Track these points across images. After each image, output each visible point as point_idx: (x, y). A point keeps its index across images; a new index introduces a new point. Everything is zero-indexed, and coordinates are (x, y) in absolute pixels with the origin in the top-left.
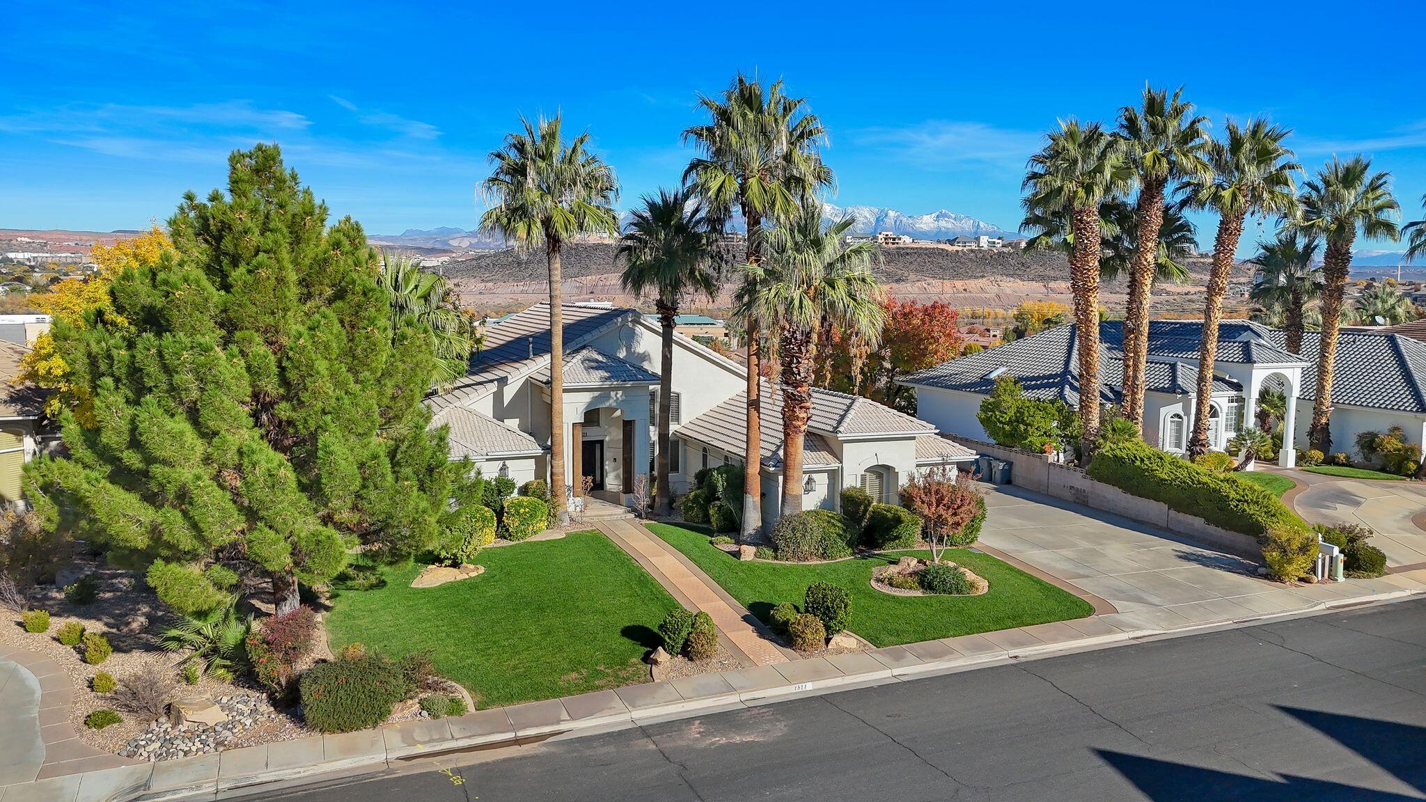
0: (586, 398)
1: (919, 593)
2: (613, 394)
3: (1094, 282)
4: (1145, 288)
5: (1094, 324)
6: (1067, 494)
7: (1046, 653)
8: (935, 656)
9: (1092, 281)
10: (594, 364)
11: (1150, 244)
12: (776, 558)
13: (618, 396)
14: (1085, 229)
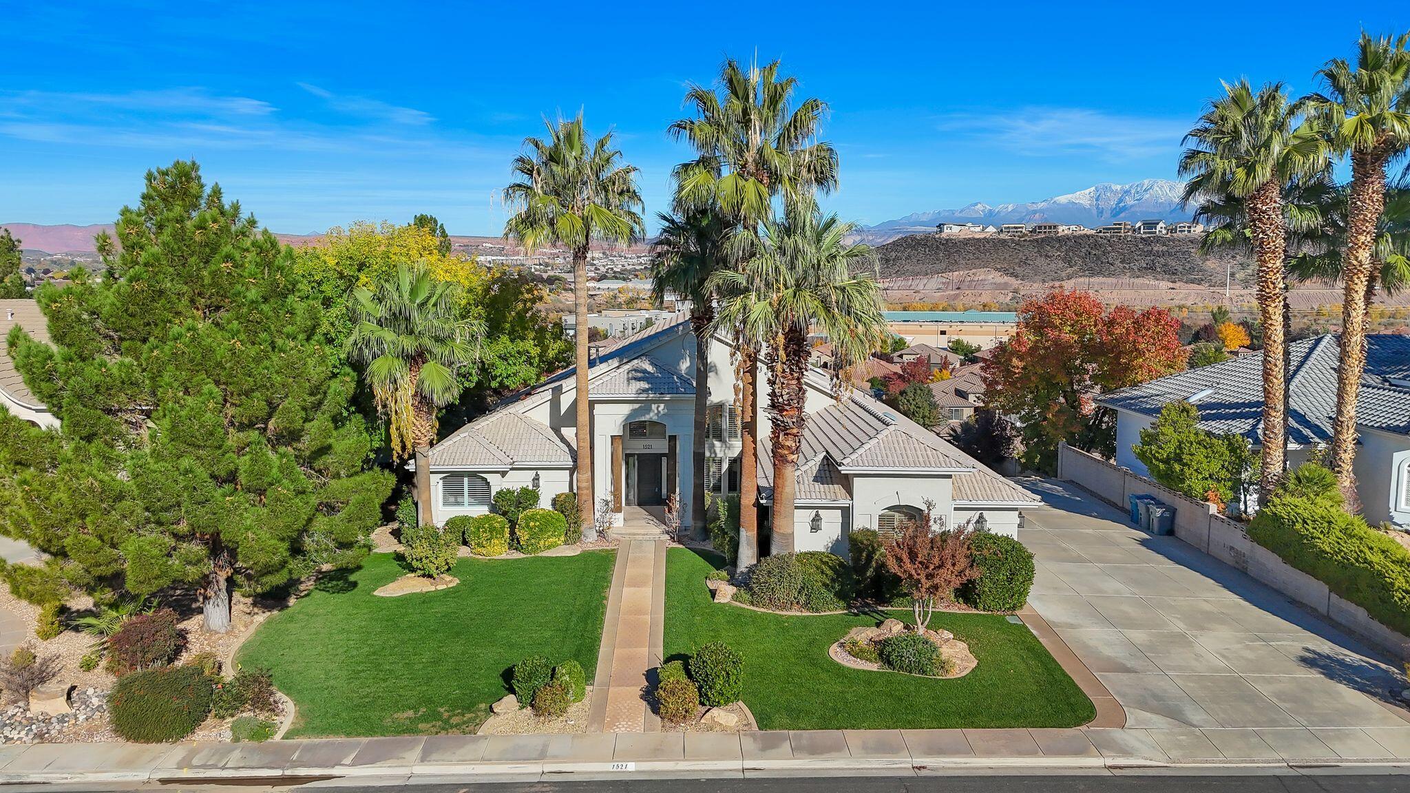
0: (626, 409)
1: (874, 667)
2: (654, 407)
3: (1275, 288)
4: (1355, 295)
5: (1275, 341)
6: (1227, 557)
7: (967, 768)
8: (814, 750)
9: (1271, 286)
10: (639, 375)
11: (1362, 238)
12: (752, 603)
13: (660, 409)
14: (1260, 220)
